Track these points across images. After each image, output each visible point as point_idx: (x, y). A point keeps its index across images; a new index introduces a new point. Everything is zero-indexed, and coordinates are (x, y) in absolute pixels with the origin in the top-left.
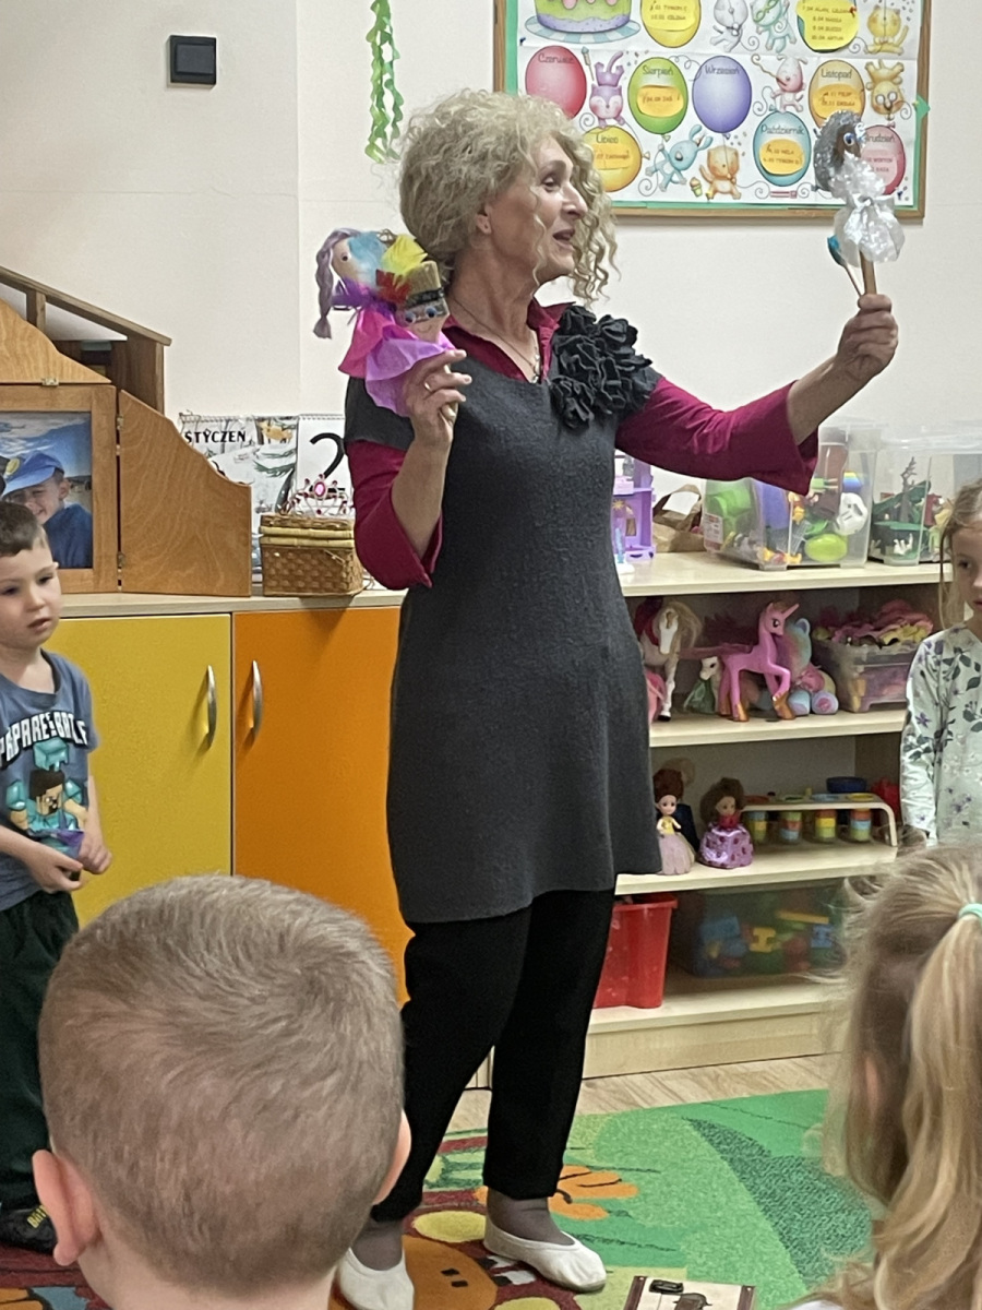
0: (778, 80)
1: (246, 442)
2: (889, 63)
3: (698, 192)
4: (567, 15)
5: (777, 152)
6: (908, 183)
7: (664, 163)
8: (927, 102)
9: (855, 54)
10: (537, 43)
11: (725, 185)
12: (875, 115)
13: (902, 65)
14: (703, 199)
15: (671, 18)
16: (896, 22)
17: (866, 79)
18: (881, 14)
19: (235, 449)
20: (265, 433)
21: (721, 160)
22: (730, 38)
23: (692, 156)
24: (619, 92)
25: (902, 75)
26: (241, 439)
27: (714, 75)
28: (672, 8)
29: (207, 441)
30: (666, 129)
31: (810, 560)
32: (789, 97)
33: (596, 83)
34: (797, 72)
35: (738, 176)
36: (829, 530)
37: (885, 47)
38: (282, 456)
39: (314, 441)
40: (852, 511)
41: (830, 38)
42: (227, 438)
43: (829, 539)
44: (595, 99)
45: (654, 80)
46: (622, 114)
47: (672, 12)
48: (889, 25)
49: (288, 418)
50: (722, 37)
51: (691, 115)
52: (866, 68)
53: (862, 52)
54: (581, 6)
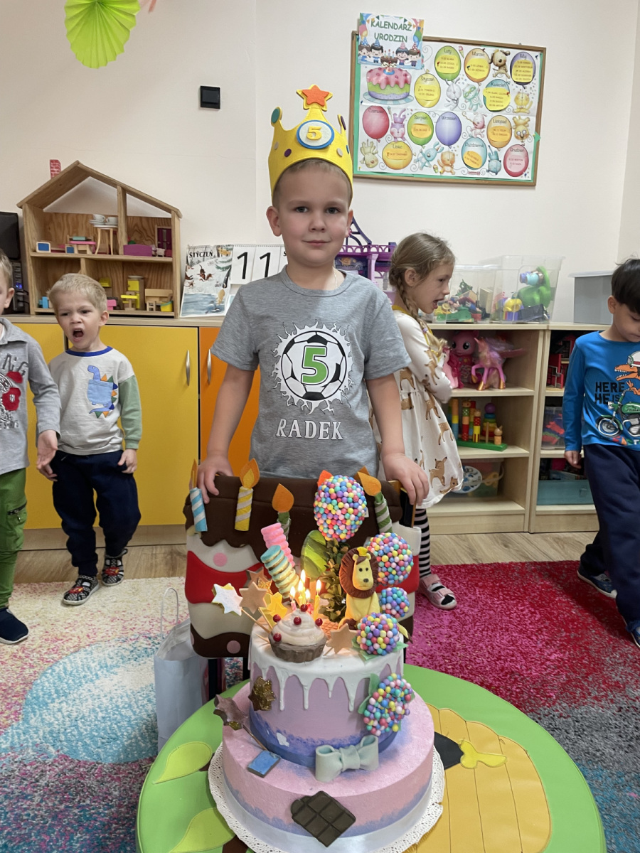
0: (474, 123)
1: (213, 256)
2: (524, 117)
3: (437, 171)
4: (382, 92)
5: (472, 156)
6: (530, 170)
7: (422, 157)
8: (539, 135)
9: (508, 113)
10: (367, 104)
11: (448, 168)
12: (516, 139)
13: (529, 119)
14: (439, 174)
15: (428, 94)
16: (527, 99)
17: (513, 124)
18: (520, 96)
21: (447, 157)
22: (453, 103)
23: (434, 155)
24: (403, 126)
25: (529, 123)
26: (211, 255)
27: (445, 120)
28: (428, 90)
29: (197, 256)
30: (423, 143)
32: (478, 131)
33: (393, 122)
34: (482, 120)
35: (454, 164)
37: (522, 110)
38: (226, 262)
41: (498, 106)
42: (205, 255)
44: (393, 129)
45: (419, 121)
46: (404, 136)
47: (427, 92)
48: (524, 102)
49: (230, 246)
50: (450, 103)
51: (435, 137)
52: (513, 119)
53: (511, 112)
54: (388, 87)
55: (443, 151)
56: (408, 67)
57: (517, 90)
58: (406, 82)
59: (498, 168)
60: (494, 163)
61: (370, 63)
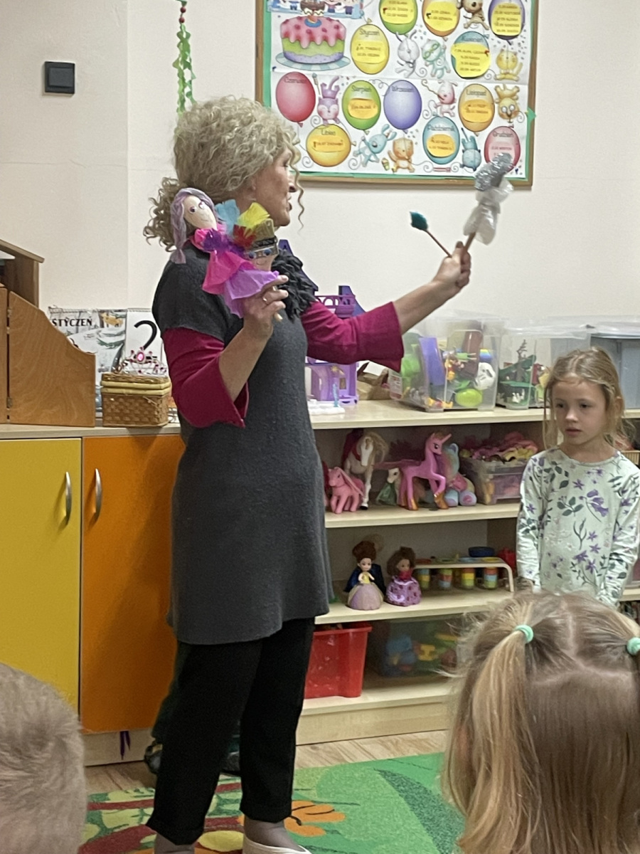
0: (439, 96)
1: (92, 327)
2: (510, 87)
3: (387, 167)
4: (303, 52)
5: (437, 142)
6: (522, 164)
7: (365, 148)
8: (534, 111)
9: (488, 81)
10: (283, 70)
11: (404, 163)
12: (500, 118)
13: (518, 88)
14: (390, 172)
15: (370, 55)
16: (514, 60)
17: (495, 96)
18: (505, 55)
19: (85, 331)
20: (104, 320)
21: (402, 147)
22: (407, 68)
23: (382, 145)
24: (336, 102)
25: (518, 94)
26: (89, 324)
27: (397, 92)
28: (371, 49)
29: (66, 325)
30: (366, 127)
31: (458, 405)
32: (446, 107)
33: (321, 96)
34: (450, 91)
35: (413, 158)
36: (471, 386)
37: (508, 76)
38: (115, 335)
39: (137, 326)
40: (485, 374)
41: (472, 70)
42: (80, 323)
43: (471, 392)
44: (321, 106)
45: (359, 95)
46: (338, 117)
47: (371, 52)
48: (511, 63)
49: (120, 311)
50: (402, 68)
51: (383, 117)
52: (496, 90)
53: (492, 79)
54: (312, 46)
55: (397, 138)
56: (340, 15)
57: (500, 46)
58: (339, 37)
59: (477, 161)
60: (471, 154)
61: (284, 11)
